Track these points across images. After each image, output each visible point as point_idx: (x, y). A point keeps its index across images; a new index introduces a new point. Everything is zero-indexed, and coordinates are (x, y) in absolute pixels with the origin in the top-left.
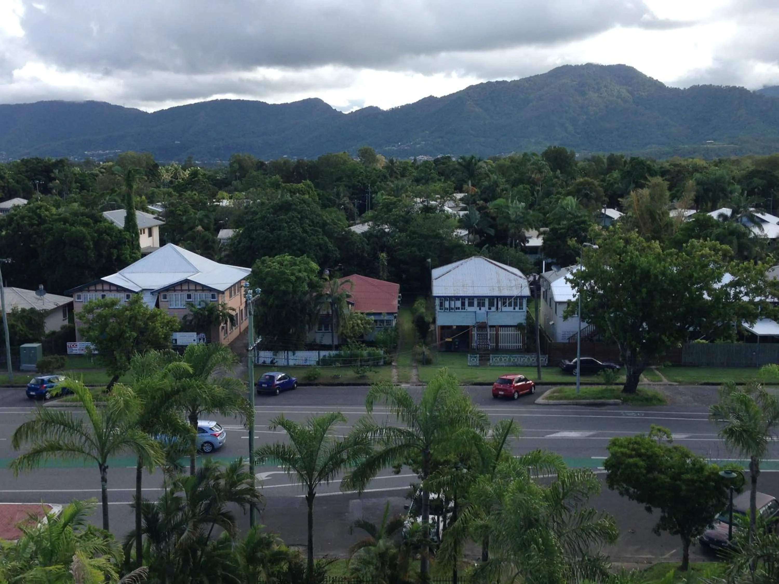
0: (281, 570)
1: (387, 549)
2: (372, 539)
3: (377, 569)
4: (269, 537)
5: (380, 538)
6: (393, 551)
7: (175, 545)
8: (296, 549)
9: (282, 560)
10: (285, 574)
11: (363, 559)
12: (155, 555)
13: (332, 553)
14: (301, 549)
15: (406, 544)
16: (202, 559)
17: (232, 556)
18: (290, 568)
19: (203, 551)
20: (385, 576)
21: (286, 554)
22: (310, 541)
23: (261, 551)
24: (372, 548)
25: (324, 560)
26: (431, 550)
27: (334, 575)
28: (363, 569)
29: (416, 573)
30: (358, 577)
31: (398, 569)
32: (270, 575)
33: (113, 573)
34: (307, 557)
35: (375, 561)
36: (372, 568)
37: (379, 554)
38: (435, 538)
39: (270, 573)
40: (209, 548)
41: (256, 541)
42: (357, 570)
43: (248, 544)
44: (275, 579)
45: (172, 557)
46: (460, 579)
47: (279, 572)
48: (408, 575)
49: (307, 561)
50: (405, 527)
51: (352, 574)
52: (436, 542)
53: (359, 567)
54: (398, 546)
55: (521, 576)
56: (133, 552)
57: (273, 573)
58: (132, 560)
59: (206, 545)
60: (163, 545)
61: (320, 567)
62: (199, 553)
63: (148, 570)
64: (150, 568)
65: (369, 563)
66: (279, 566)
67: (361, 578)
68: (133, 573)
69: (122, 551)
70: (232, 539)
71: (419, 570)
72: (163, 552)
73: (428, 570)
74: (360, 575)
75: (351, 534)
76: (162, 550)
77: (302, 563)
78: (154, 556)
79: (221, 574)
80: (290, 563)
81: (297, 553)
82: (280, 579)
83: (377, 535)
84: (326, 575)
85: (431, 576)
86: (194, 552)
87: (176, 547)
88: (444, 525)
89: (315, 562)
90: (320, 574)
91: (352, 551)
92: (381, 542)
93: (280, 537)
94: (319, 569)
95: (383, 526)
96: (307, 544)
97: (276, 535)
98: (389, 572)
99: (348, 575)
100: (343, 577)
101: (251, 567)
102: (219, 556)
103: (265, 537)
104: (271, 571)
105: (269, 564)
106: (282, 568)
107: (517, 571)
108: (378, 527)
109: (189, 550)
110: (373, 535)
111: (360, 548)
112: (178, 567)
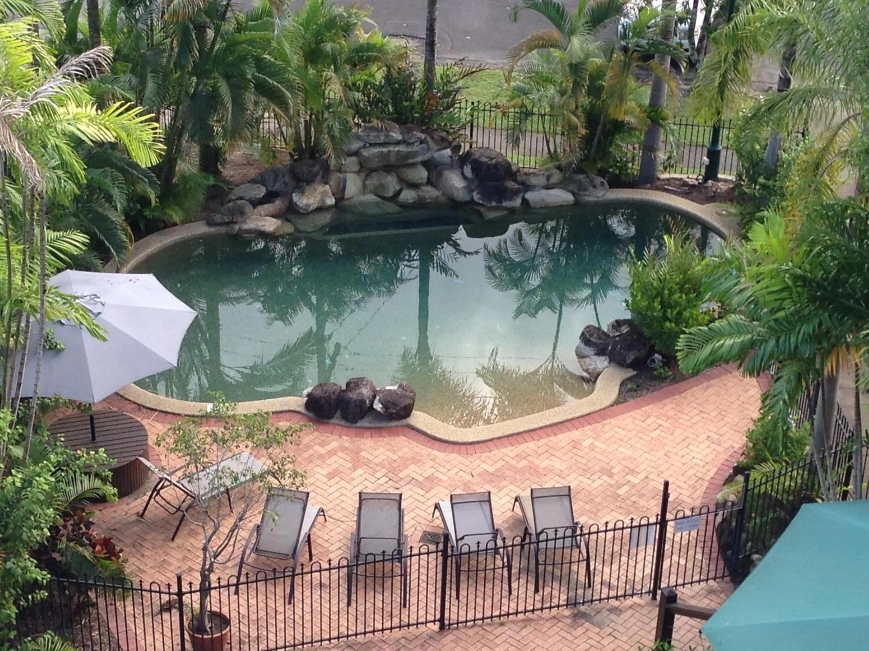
0: (371, 80)
1: (588, 56)
2: (556, 34)
3: (563, 93)
4: (350, 16)
5: (572, 32)
6: (598, 61)
7: (163, 13)
8: (402, 42)
9: (374, 62)
10: (379, 89)
11: (537, 73)
12: (125, 30)
13: (472, 57)
14: (412, 44)
15: (625, 50)
16: (217, 47)
17: (274, 44)
18: (388, 78)
19: (217, 31)
20: (577, 107)
21: (381, 49)
22: (431, 30)
23: (334, 41)
24: (556, 53)
25: (456, 68)
26: (675, 64)
27: (475, 99)
28: (535, 91)
29: (640, 106)
30: (523, 106)
31: (604, 96)
32: (349, 87)
33: (44, 53)
34: (423, 61)
35: (559, 78)
36: (552, 90)
37: (571, 65)
38: (686, 42)
39: (350, 83)
40: (229, 26)
41: (322, 20)
42: (523, 92)
43: (306, 25)
44: (358, 95)
45: (158, 36)
46: (727, 125)
47: (366, 83)
48: (624, 107)
49: (422, 67)
50: (626, 16)
51: (512, 98)
52: (687, 50)
53: (528, 87)
54: (609, 52)
55: (854, 124)
56: (83, 21)
57: (354, 84)
58: (80, 36)
59: (223, 17)
60: (139, 12)
61: (449, 82)
62: (210, 33)
63: (111, 55)
64: (117, 52)
65: (547, 80)
66: (367, 72)
67: (529, 107)
68: (83, 57)
69: (61, 14)
70: (275, 11)
71: (647, 102)
72: (140, 25)
73: (664, 101)
74: (527, 102)
75: (515, 20)
76: (137, 21)
77: (413, 70)
78: (123, 32)
79: (254, 77)
80: (389, 67)
81: (403, 51)
82: (369, 98)
83: (567, 26)
84: (459, 97)
85: (668, 113)
86: (201, 29)
87: (166, 16)
88: (707, 19)
89: (439, 70)
90: (446, 94)
91: (515, 55)
92: (576, 41)
93: (370, 17)
94: (445, 84)
95: (580, 11)
96: (423, 34)
97: (362, 12)
98: (585, 100)
99: (503, 101)
100: (493, 104)
101: (311, 71)
102: (251, 42)
103: (341, 16)
104: (351, 79)
105: (348, 67)
106: (372, 76)
107: (845, 115)
108: (572, 12)
109: (191, 26)
110: (559, 27)
111: (531, 50)
112: (170, 55)
